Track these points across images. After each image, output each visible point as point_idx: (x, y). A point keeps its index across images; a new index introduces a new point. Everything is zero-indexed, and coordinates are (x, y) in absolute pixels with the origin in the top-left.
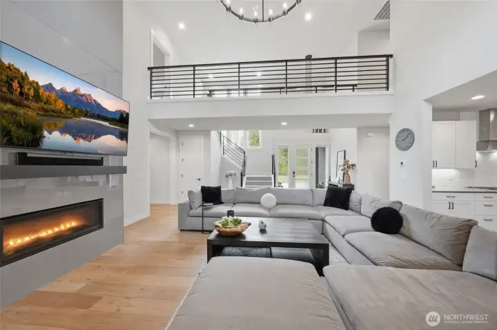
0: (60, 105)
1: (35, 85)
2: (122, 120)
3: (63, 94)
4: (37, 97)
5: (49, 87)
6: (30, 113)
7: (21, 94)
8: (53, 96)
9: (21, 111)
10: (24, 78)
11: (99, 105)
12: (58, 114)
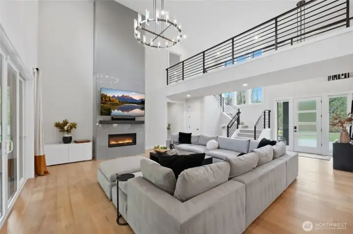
0: (117, 101)
1: (109, 97)
2: (142, 102)
3: (118, 98)
4: (110, 100)
5: (114, 97)
6: (108, 105)
7: (105, 101)
8: (115, 99)
9: (105, 105)
10: (106, 96)
11: (132, 98)
12: (117, 104)
